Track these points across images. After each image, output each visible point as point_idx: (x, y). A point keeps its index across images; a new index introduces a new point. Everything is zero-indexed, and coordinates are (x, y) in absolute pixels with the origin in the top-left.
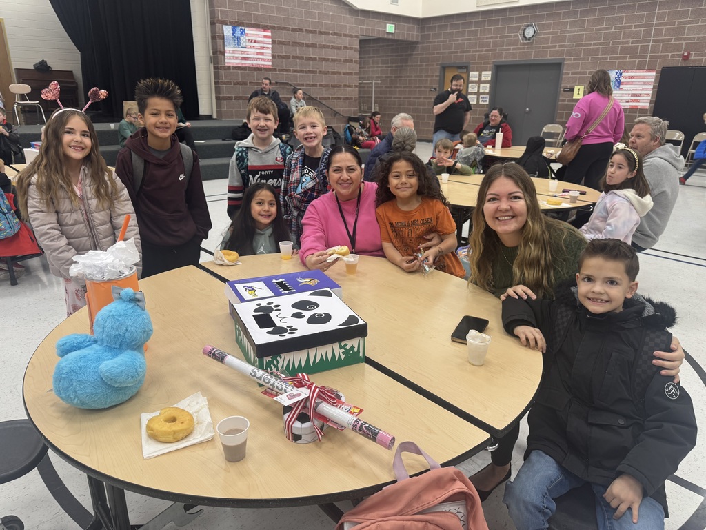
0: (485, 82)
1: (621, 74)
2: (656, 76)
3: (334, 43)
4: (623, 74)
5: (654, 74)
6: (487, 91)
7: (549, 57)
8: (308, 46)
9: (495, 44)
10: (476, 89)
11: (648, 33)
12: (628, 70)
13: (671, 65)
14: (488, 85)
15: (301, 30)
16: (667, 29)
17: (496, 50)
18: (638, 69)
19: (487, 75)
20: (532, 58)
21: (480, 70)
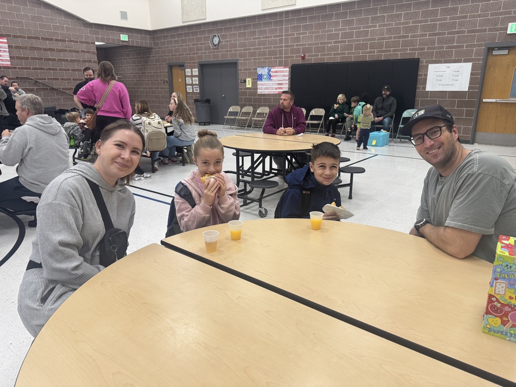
0: (195, 76)
1: (270, 70)
2: (289, 71)
3: (72, 48)
4: (272, 70)
5: (288, 69)
6: (197, 83)
7: (229, 58)
8: (45, 50)
9: (198, 49)
10: (191, 81)
11: (281, 41)
12: (273, 67)
13: (296, 63)
14: (197, 79)
15: (37, 38)
16: (291, 39)
17: (198, 53)
18: (279, 66)
19: (196, 71)
20: (220, 59)
21: (191, 68)
